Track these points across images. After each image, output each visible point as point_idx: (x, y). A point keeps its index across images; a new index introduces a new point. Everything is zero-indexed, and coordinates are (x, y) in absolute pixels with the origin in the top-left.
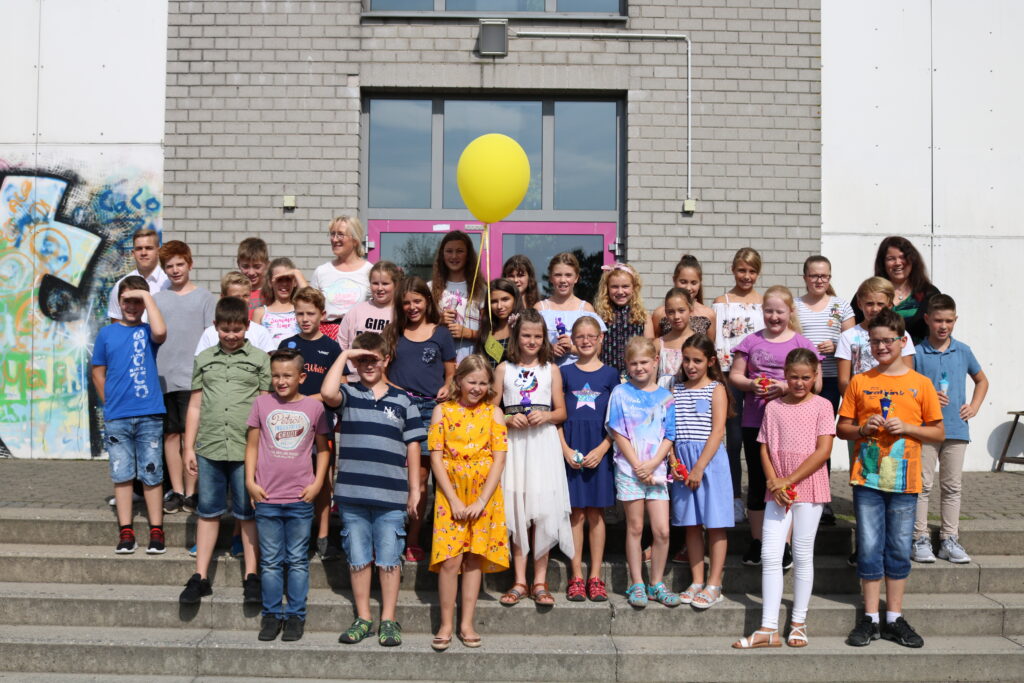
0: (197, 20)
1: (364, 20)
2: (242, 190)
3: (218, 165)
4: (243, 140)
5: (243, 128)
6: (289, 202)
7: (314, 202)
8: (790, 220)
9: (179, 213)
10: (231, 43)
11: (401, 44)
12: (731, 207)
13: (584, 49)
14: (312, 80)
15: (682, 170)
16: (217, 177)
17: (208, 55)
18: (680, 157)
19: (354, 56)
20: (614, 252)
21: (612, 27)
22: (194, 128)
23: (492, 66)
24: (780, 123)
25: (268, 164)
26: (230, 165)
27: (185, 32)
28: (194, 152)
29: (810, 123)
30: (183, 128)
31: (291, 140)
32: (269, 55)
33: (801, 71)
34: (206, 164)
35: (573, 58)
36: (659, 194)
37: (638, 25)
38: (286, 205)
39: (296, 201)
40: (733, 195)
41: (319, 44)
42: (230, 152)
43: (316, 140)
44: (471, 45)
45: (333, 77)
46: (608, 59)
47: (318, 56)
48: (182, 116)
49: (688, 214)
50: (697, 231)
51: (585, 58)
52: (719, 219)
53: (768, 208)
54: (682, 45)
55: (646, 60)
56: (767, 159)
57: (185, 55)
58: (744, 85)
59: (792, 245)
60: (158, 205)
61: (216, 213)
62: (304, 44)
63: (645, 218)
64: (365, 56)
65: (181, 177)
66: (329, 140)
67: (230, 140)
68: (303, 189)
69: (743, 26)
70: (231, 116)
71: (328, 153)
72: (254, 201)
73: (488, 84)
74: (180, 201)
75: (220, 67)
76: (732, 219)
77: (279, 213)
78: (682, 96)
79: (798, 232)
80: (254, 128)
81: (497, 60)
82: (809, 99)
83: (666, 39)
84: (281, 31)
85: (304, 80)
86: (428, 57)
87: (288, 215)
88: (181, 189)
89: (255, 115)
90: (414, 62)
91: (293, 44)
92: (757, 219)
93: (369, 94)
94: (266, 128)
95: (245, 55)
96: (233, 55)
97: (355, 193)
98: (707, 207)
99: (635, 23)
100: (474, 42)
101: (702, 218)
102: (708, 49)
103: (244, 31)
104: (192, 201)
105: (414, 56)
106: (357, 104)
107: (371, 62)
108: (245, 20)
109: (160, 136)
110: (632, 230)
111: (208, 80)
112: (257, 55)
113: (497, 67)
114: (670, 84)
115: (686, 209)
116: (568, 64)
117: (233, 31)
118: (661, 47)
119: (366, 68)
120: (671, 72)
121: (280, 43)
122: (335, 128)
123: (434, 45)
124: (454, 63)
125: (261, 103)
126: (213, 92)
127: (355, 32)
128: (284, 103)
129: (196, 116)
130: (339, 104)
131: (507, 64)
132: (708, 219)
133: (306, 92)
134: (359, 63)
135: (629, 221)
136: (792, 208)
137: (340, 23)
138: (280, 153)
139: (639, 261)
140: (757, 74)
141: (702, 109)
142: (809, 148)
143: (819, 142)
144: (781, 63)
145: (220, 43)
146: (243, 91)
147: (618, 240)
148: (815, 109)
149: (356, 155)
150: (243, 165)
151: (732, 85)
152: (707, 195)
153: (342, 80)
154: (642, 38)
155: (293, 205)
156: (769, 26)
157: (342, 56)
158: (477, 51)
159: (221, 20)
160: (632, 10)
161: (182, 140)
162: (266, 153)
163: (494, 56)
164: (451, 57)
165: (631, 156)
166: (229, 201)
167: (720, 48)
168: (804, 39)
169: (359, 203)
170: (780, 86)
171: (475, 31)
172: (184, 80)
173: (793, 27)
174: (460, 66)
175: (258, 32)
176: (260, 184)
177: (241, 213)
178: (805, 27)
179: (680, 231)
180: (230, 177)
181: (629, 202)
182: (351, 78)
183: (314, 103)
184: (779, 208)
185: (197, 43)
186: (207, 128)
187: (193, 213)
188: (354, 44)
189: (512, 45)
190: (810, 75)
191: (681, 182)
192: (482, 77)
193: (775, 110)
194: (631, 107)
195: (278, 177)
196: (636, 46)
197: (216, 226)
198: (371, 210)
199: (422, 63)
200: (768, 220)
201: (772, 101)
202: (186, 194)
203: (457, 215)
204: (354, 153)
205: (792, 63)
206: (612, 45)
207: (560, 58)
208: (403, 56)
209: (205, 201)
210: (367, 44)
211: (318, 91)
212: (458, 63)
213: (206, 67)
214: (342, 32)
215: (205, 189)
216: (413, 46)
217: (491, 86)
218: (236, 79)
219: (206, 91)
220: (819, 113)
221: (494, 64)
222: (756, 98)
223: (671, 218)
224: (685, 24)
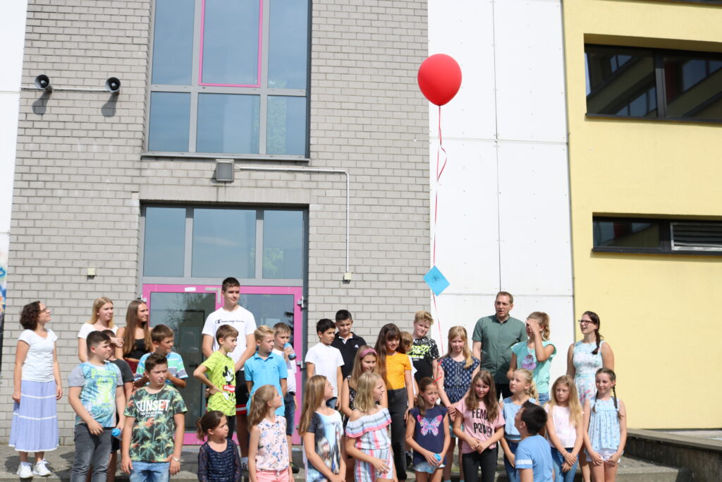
0: (35, 155)
1: (143, 158)
2: (61, 264)
3: (45, 247)
4: (62, 232)
5: (63, 224)
6: (91, 272)
7: (108, 272)
8: (411, 286)
9: (18, 278)
10: (57, 170)
11: (166, 173)
12: (374, 277)
13: (282, 179)
14: (109, 194)
15: (343, 254)
16: (44, 255)
17: (42, 178)
18: (343, 246)
19: (137, 180)
20: (300, 305)
21: (301, 165)
22: (31, 224)
23: (223, 188)
24: (404, 225)
25: (78, 248)
26: (53, 247)
27: (27, 162)
28: (29, 239)
29: (422, 225)
30: (23, 223)
31: (94, 233)
32: (82, 178)
33: (417, 193)
34: (37, 247)
35: (275, 183)
36: (328, 269)
37: (316, 163)
38: (89, 274)
39: (96, 272)
40: (375, 270)
41: (114, 172)
42: (54, 240)
43: (110, 233)
44: (211, 175)
45: (123, 193)
46: (298, 184)
47: (113, 180)
48: (23, 216)
49: (347, 282)
50: (352, 292)
51: (282, 184)
52: (366, 285)
53: (397, 278)
54: (343, 176)
55: (321, 185)
56: (397, 247)
57: (26, 177)
58: (383, 202)
59: (412, 301)
60: (4, 272)
61: (43, 279)
62: (105, 172)
63: (320, 284)
64: (143, 180)
65: (20, 255)
66: (118, 233)
67: (54, 232)
68: (101, 264)
69: (382, 165)
70: (55, 216)
71: (118, 241)
72: (68, 271)
73: (221, 199)
74: (19, 271)
75: (49, 185)
76: (375, 285)
77: (84, 279)
78: (343, 208)
79: (416, 293)
80: (70, 225)
81: (227, 185)
82: (422, 210)
83: (334, 173)
84: (90, 163)
85: (104, 194)
86: (184, 181)
87: (90, 281)
88: (20, 263)
89: (71, 216)
90: (175, 185)
91: (97, 171)
92: (390, 285)
93: (144, 204)
94: (78, 225)
95: (66, 178)
96: (58, 178)
97: (135, 267)
98: (359, 277)
99: (314, 163)
100: (213, 172)
101: (355, 284)
102: (360, 179)
103: (66, 163)
104: (27, 271)
105: (175, 181)
106: (138, 210)
107: (147, 184)
108: (66, 156)
109: (7, 228)
110: (311, 292)
111: (41, 193)
112: (73, 178)
113: (227, 188)
114: (336, 200)
115: (345, 279)
116: (272, 188)
117: (58, 163)
118: (330, 177)
119: (144, 188)
120: (337, 193)
121: (89, 171)
122: (123, 225)
123: (188, 174)
124: (200, 186)
125: (75, 209)
126: (44, 201)
127: (137, 165)
128: (90, 209)
129: (31, 216)
130: (125, 210)
131: (233, 187)
132: (360, 285)
133: (104, 202)
134: (139, 184)
135: (310, 286)
136: (413, 278)
137: (128, 159)
138: (86, 240)
139: (316, 311)
140: (390, 195)
141: (356, 216)
142: (423, 241)
143: (429, 237)
144: (405, 188)
145: (50, 170)
146: (64, 201)
147: (303, 298)
148: (426, 217)
149: (136, 243)
150: (61, 248)
151: (374, 202)
152: (359, 270)
153: (128, 195)
154: (319, 172)
155: (94, 274)
156: (398, 166)
157: (128, 180)
158: (214, 179)
159: (51, 155)
160: (312, 155)
161: (22, 231)
162: (77, 240)
163: (225, 182)
164: (198, 182)
165: (311, 245)
166: (52, 271)
167: (367, 179)
168: (420, 174)
169: (137, 274)
170: (404, 202)
171: (213, 166)
172: (25, 193)
173: (413, 166)
174: (204, 188)
175: (74, 163)
176: (73, 260)
177: (59, 279)
178: (420, 166)
179: (342, 292)
180: (53, 255)
181: (310, 274)
182: (134, 194)
183: (109, 210)
184: (404, 278)
185: (34, 170)
186: (38, 224)
187: (27, 279)
188: (136, 173)
189: (237, 175)
190: (423, 196)
191: (342, 261)
192: (217, 195)
193: (401, 217)
194: (311, 215)
195: (85, 256)
196: (315, 177)
197: (42, 287)
198: (144, 277)
199: (180, 185)
200: (397, 285)
201: (399, 212)
202: (24, 266)
203: (201, 281)
204: (135, 241)
205: (412, 188)
206: (299, 176)
207: (267, 184)
208: (167, 181)
209: (36, 271)
210: (145, 173)
211: (113, 202)
212: (203, 186)
213: (40, 185)
214: (129, 165)
215: (36, 263)
216: (174, 175)
217: (223, 200)
218: (60, 193)
219: (39, 200)
220: (429, 219)
221: (226, 187)
222: (390, 209)
223: (336, 284)
224: (346, 164)
